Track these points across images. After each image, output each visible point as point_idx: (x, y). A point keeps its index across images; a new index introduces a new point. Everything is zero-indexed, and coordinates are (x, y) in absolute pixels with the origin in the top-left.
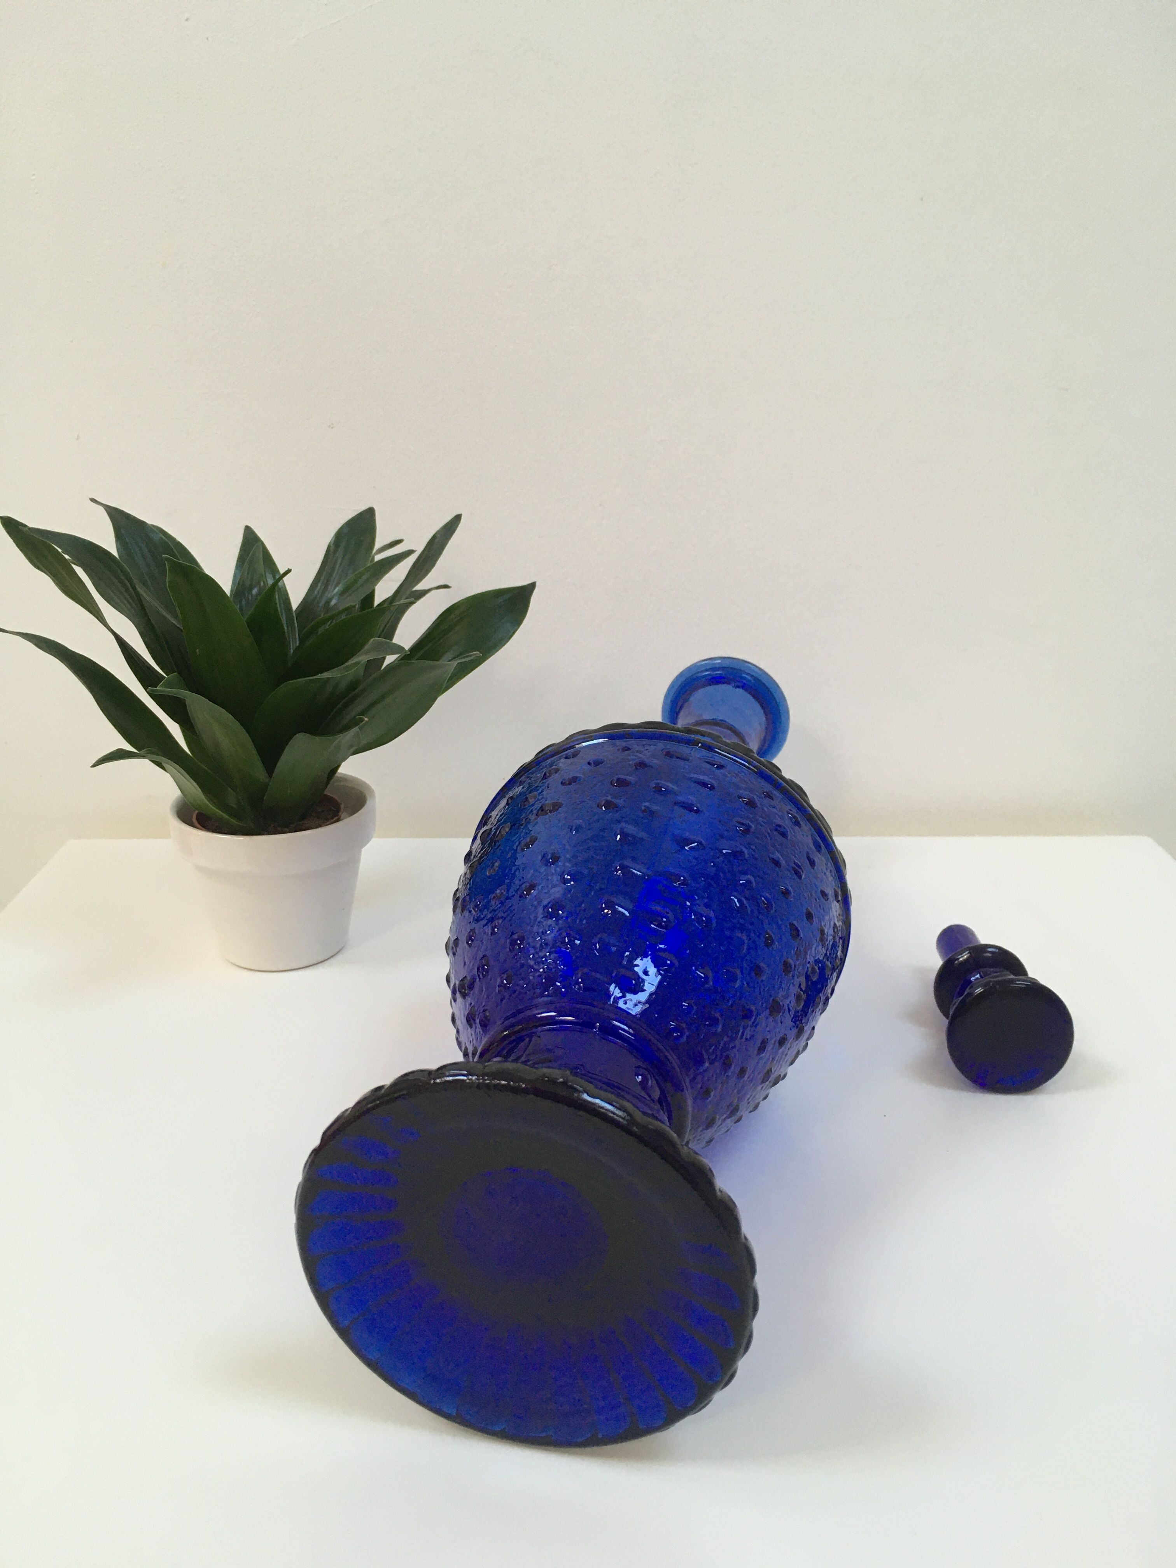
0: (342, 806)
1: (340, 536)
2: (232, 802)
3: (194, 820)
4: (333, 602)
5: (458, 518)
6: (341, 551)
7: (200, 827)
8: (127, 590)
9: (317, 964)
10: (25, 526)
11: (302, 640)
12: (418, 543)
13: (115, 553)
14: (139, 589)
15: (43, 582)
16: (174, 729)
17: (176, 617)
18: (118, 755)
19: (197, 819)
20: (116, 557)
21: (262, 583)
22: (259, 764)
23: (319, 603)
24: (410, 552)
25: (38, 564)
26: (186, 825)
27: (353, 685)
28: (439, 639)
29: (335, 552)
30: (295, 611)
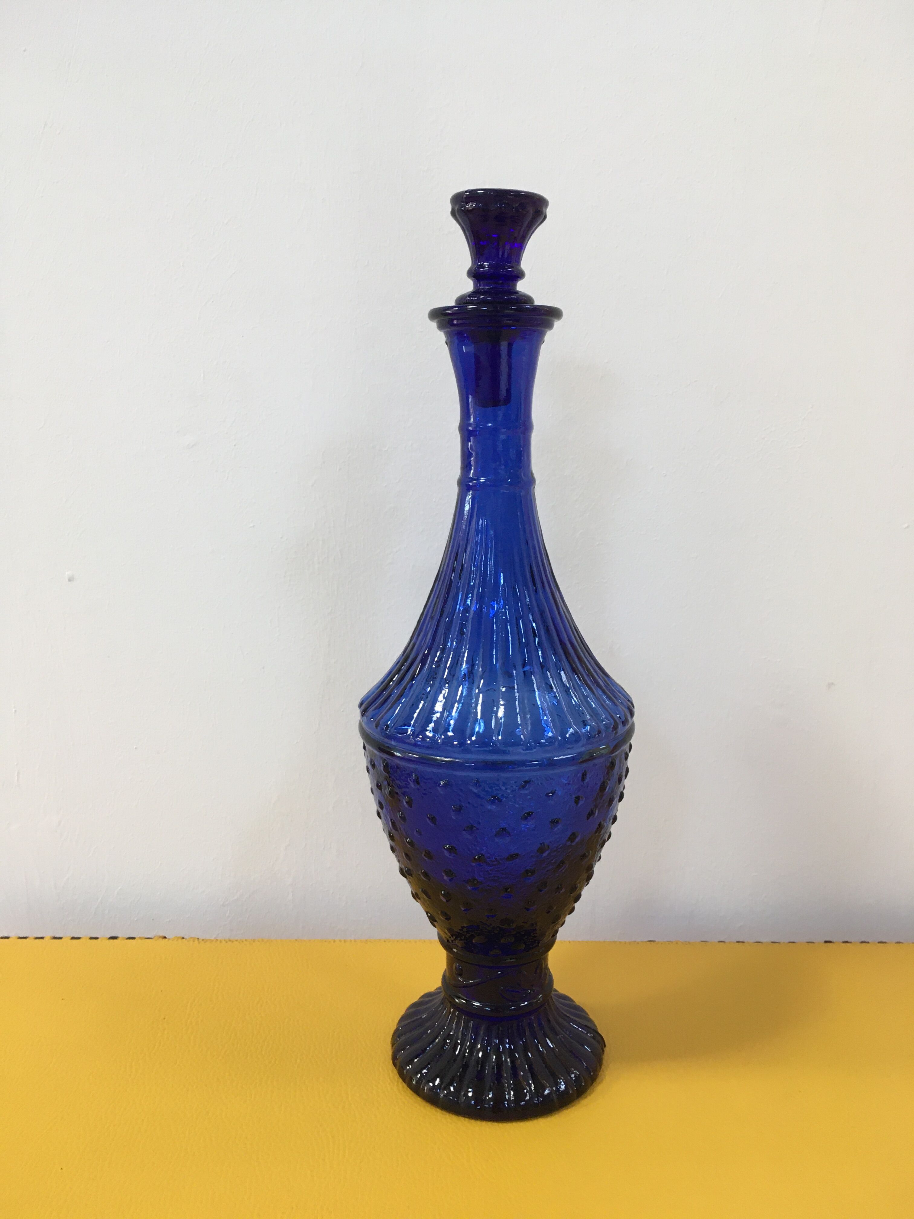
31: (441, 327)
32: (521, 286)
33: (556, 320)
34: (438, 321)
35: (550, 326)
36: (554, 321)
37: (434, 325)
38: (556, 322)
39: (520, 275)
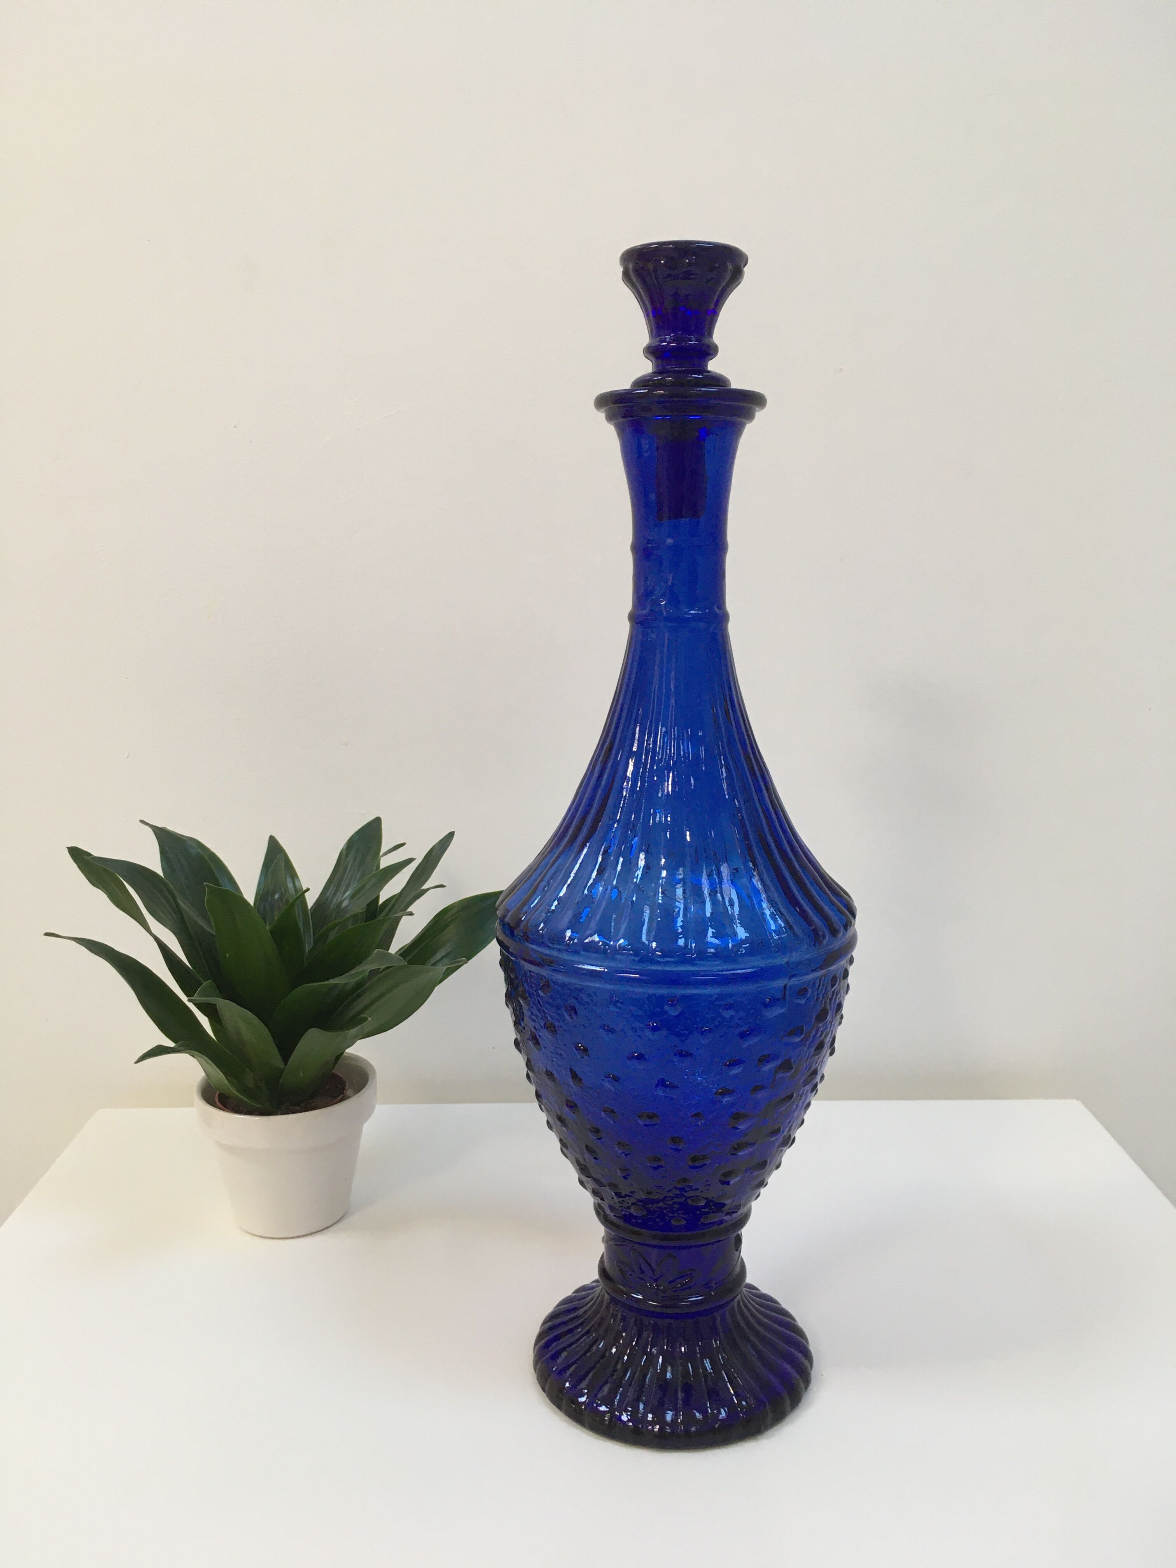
0: (347, 1085)
1: (351, 844)
2: (251, 1084)
3: (217, 1100)
4: (345, 904)
5: (451, 835)
6: (351, 856)
7: (221, 1106)
8: (168, 902)
9: (323, 1230)
10: (89, 854)
11: (316, 942)
12: (418, 852)
13: (160, 872)
14: (180, 902)
15: (100, 897)
16: (204, 1021)
17: (210, 926)
18: (159, 1051)
19: (220, 1101)
20: (162, 877)
21: (283, 889)
22: (275, 1051)
23: (331, 902)
24: (410, 861)
25: (95, 882)
26: (209, 1105)
27: (360, 985)
28: (435, 937)
29: (347, 856)
30: (310, 909)
31: (610, 418)
32: (714, 366)
33: (757, 409)
34: (605, 411)
35: (750, 416)
36: (755, 410)
37: (601, 416)
38: (759, 411)
39: (710, 351)
